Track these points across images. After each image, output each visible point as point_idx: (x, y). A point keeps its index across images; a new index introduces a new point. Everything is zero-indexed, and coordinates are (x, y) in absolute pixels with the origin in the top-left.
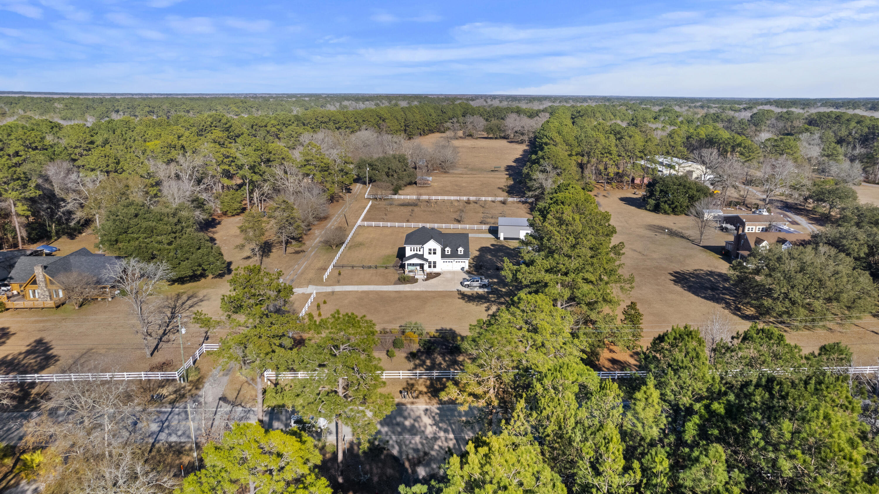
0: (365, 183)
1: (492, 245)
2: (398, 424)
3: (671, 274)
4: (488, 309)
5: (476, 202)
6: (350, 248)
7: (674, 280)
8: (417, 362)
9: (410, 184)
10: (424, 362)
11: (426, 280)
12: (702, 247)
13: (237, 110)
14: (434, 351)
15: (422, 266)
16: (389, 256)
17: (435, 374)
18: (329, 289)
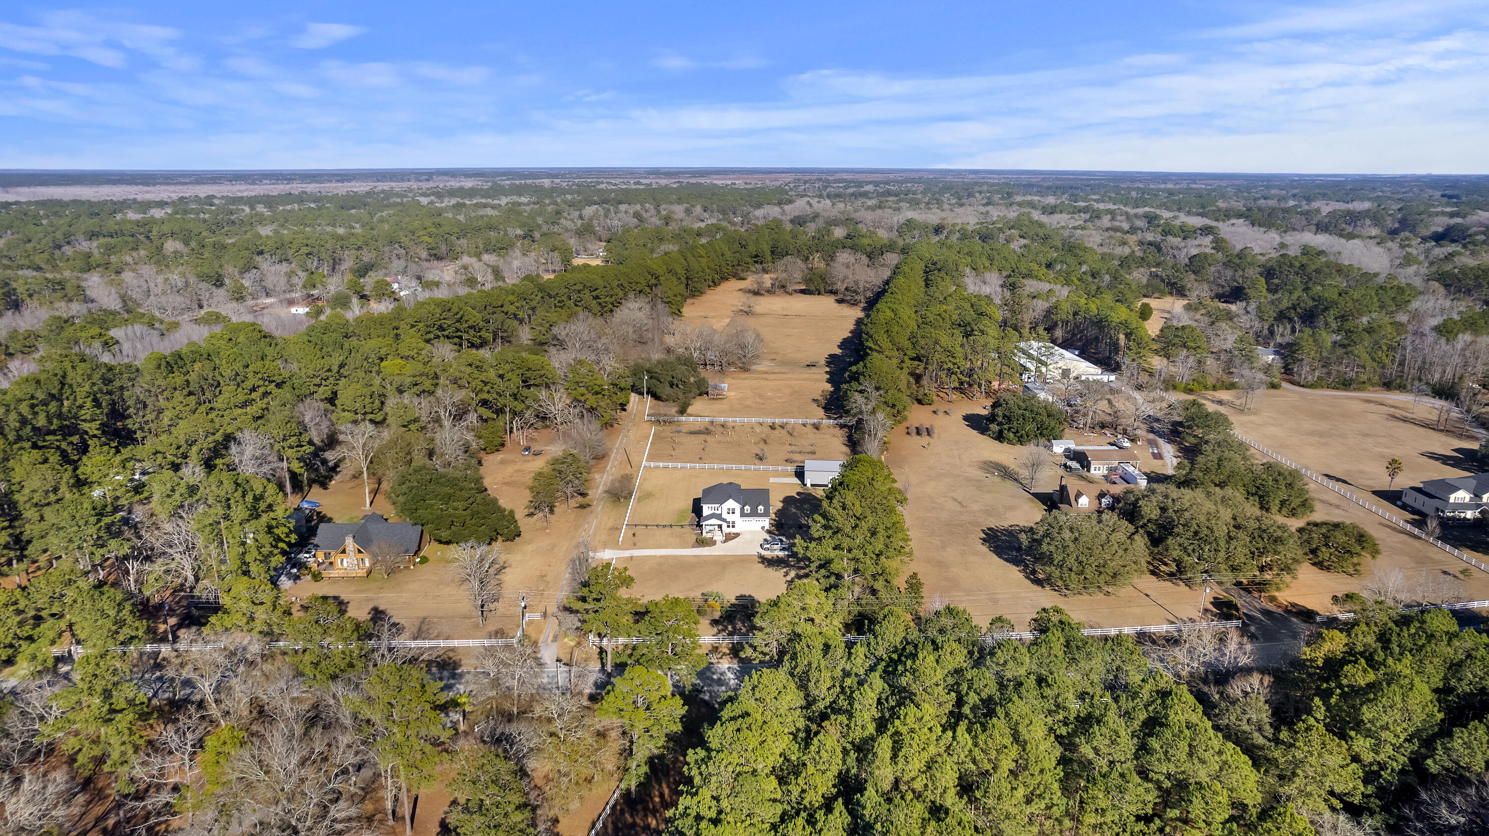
0: (641, 394)
1: (798, 494)
2: (708, 678)
3: (983, 531)
4: (786, 574)
5: (782, 427)
6: (639, 499)
7: (984, 540)
8: (720, 627)
9: (700, 395)
10: (726, 628)
11: (725, 542)
12: (1033, 494)
13: (430, 240)
14: (735, 617)
15: (720, 526)
16: (683, 511)
17: (736, 638)
18: (628, 553)
